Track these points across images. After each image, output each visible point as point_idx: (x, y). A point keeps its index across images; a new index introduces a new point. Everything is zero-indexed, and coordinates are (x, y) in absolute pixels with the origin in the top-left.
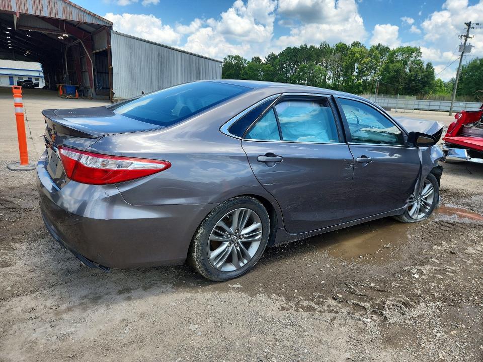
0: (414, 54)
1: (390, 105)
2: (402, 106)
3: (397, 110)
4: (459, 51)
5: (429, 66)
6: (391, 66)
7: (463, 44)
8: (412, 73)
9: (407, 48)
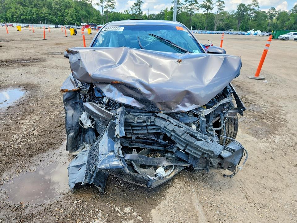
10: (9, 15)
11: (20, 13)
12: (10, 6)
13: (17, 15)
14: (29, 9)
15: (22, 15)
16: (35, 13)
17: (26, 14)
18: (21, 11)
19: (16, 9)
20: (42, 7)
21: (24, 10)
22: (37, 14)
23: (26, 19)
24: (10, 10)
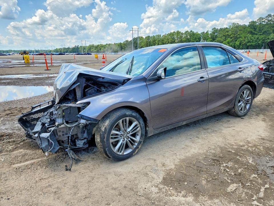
10: (237, 43)
11: (248, 41)
12: (241, 36)
13: (244, 42)
14: (257, 36)
15: (249, 42)
16: (262, 39)
17: (253, 41)
18: (249, 39)
19: (245, 38)
20: (271, 33)
21: (252, 38)
22: (264, 40)
23: (251, 45)
24: (240, 39)
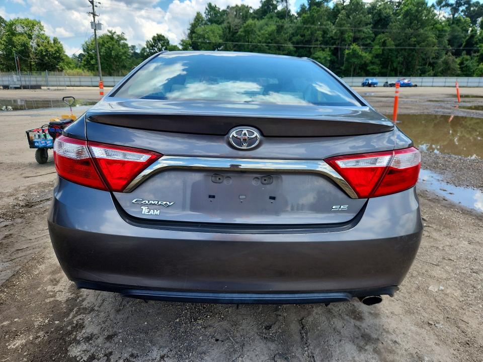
0: (36, 28)
1: (39, 83)
2: (55, 83)
3: (50, 87)
4: (92, 28)
5: (55, 41)
6: (14, 39)
7: (93, 21)
8: (41, 48)
9: (26, 20)
